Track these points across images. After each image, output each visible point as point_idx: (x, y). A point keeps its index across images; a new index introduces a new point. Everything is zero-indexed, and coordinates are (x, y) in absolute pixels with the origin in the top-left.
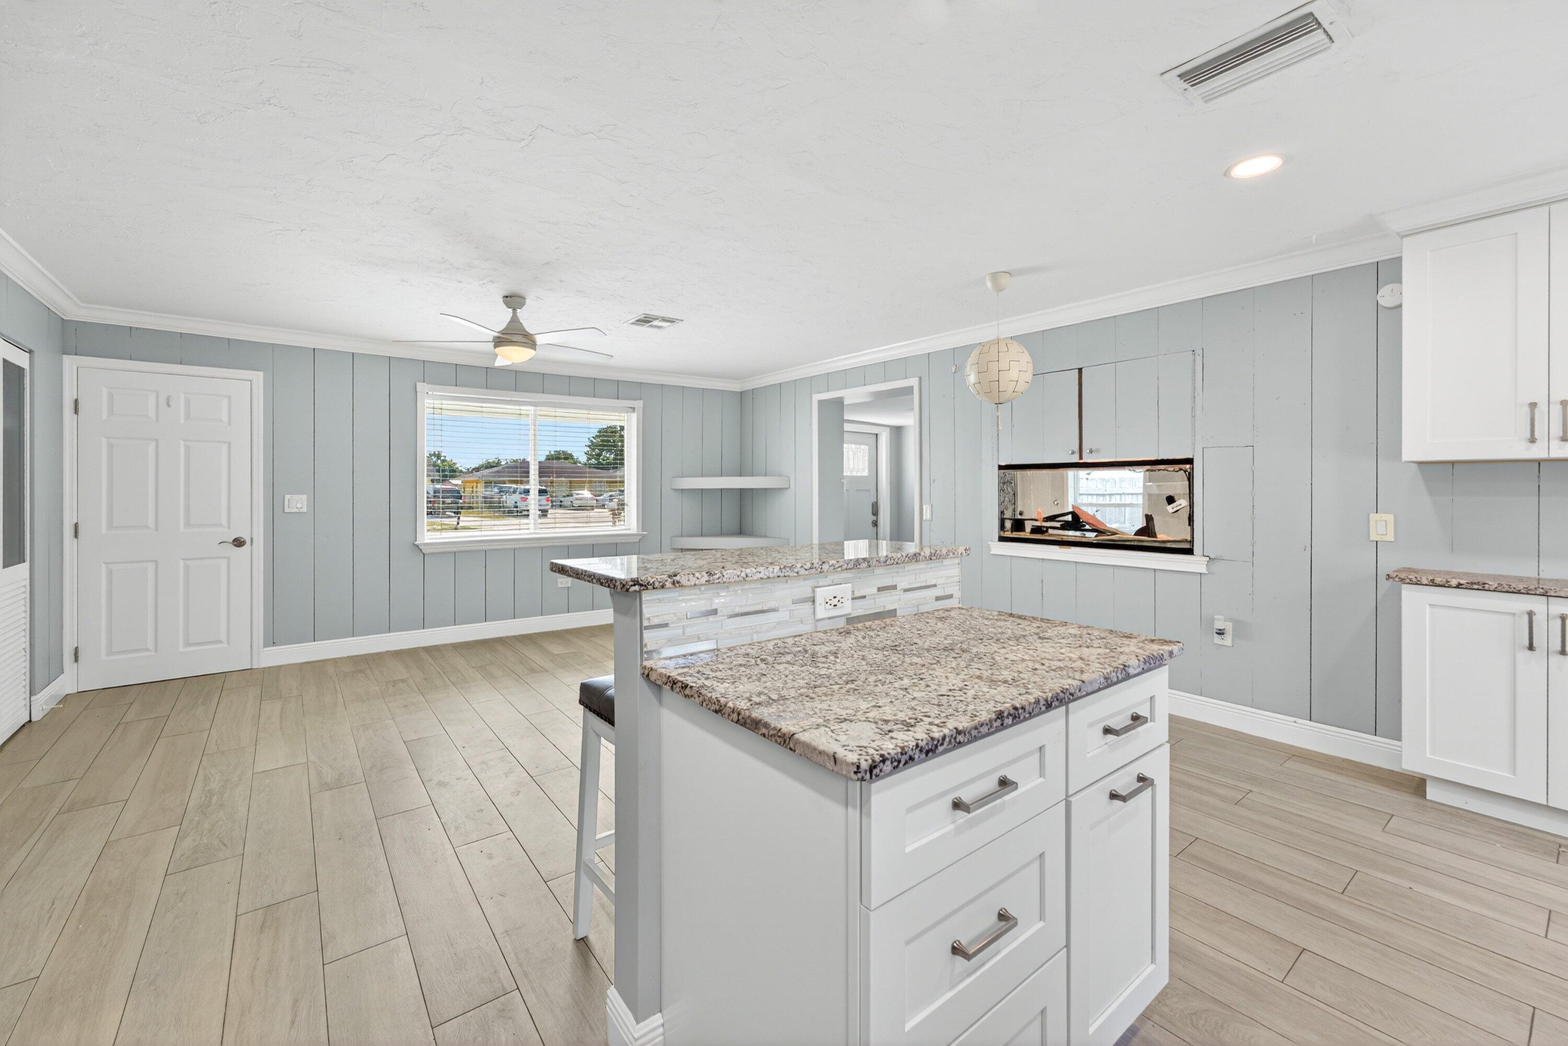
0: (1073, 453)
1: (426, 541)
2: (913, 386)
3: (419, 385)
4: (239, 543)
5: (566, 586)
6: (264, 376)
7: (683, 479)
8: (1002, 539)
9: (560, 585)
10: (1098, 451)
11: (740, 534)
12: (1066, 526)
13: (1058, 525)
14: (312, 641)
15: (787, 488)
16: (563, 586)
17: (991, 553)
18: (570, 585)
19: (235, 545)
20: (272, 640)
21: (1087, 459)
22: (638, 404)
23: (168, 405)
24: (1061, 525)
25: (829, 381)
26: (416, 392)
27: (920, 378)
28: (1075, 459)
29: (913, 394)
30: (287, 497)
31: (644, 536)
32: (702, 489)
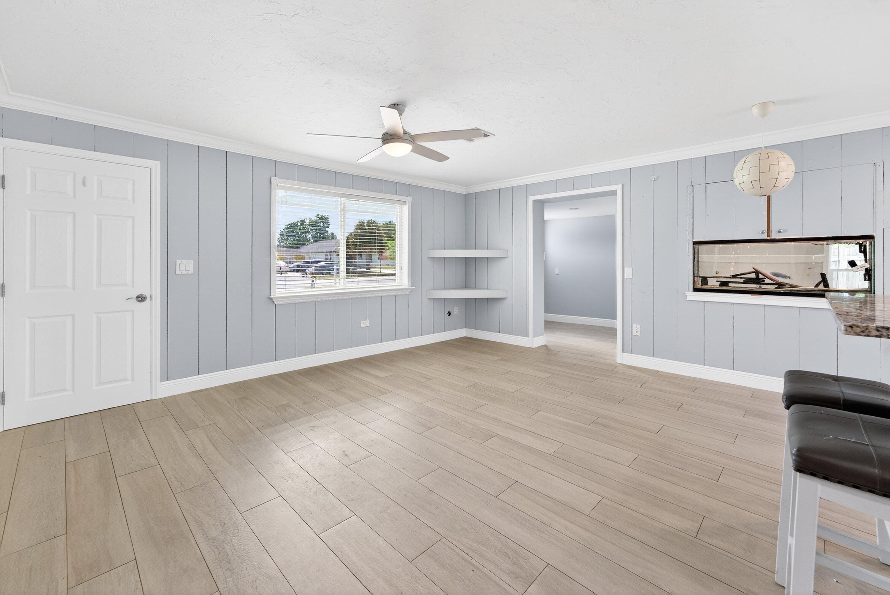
0: (763, 232)
1: (277, 296)
2: (616, 190)
3: (273, 178)
4: (141, 298)
5: (366, 326)
6: (161, 163)
7: (434, 250)
8: (695, 290)
9: (362, 326)
10: (785, 231)
11: (465, 288)
12: (749, 281)
13: (742, 280)
14: (197, 375)
15: (507, 257)
16: (364, 326)
17: (687, 299)
18: (368, 325)
19: (139, 301)
20: (166, 376)
21: (774, 236)
22: (409, 199)
23: (84, 184)
24: (744, 281)
25: (540, 187)
26: (271, 184)
27: (623, 185)
28: (765, 237)
29: (617, 195)
30: (178, 262)
31: (412, 290)
32: (444, 258)
